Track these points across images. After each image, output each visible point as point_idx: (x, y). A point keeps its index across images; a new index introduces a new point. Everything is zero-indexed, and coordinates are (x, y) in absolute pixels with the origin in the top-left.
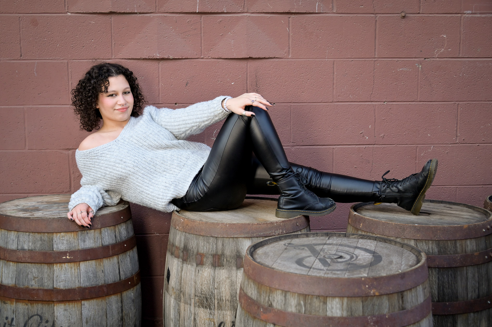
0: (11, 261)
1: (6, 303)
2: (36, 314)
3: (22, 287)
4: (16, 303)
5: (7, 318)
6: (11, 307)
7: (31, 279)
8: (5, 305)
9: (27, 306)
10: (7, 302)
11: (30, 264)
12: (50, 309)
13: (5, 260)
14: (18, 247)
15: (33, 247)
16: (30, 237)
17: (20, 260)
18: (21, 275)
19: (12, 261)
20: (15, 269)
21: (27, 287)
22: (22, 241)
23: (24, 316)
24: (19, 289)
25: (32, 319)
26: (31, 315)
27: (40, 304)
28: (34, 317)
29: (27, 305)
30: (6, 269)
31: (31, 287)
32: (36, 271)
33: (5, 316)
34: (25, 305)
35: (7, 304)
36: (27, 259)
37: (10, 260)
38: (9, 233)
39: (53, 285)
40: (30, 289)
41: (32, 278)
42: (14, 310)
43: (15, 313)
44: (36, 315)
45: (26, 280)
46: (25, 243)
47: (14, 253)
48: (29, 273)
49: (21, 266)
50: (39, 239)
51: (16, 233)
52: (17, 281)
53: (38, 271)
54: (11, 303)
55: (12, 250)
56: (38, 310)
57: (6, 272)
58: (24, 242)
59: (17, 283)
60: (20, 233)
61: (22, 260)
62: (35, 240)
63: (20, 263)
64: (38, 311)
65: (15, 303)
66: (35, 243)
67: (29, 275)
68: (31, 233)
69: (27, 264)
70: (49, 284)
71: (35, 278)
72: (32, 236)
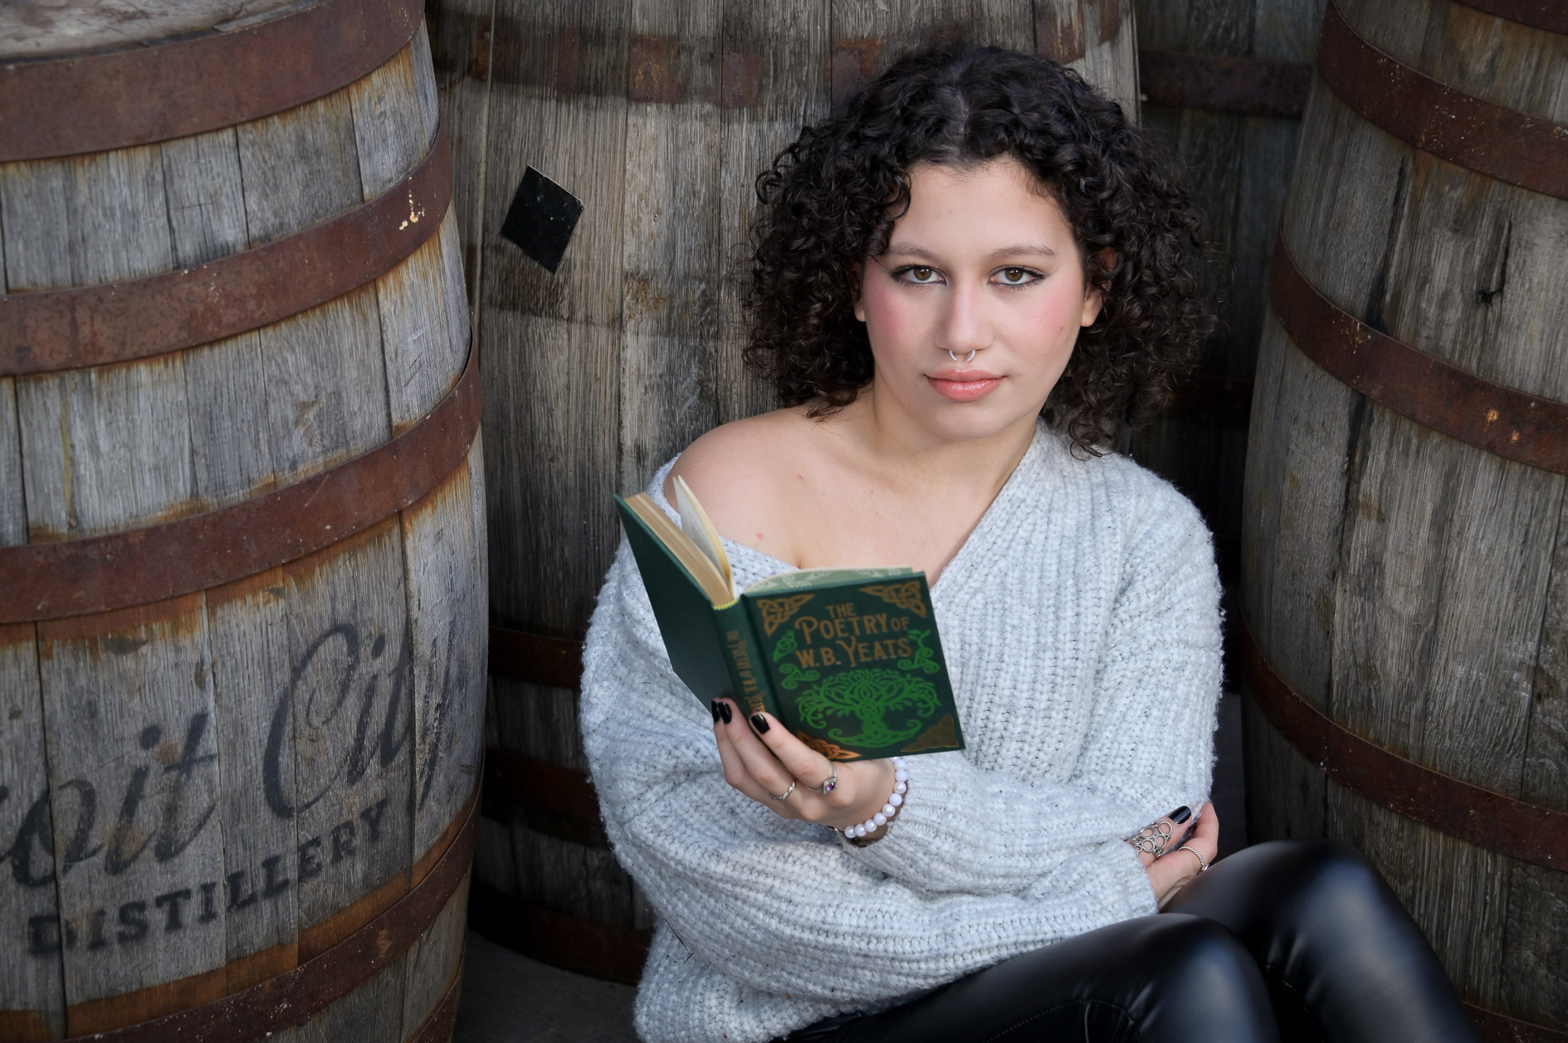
0: (137, 359)
1: (136, 645)
2: (327, 626)
3: (238, 495)
4: (212, 613)
5: (150, 736)
6: (178, 650)
7: (285, 423)
8: (128, 662)
9: (282, 602)
10: (143, 636)
11: (270, 331)
12: (386, 566)
13: (84, 368)
14: (174, 249)
15: (269, 215)
16: (247, 154)
17: (210, 328)
18: (227, 424)
19: (150, 357)
20: (181, 397)
21: (268, 485)
22: (194, 200)
23: (269, 674)
24: (226, 516)
25: (310, 668)
26: (303, 649)
27: (340, 562)
28: (321, 648)
29: (278, 593)
30: (101, 425)
31: (288, 478)
32: (304, 361)
33: (134, 727)
34: (268, 602)
35: (144, 649)
36: (251, 305)
37: (128, 353)
38: (83, 174)
39: (389, 415)
40: (292, 488)
41: (291, 415)
42: (200, 666)
43: (209, 678)
44: (326, 635)
45: (257, 446)
46: (217, 206)
47: (160, 299)
48: (273, 390)
49: (216, 362)
50: (289, 149)
51: (143, 156)
52: (202, 474)
53: (313, 359)
54: (176, 628)
55: (134, 284)
56: (333, 599)
57: (104, 445)
58: (214, 198)
59: (202, 485)
60: (173, 150)
61: (219, 323)
62: (273, 168)
63: (206, 351)
64: (339, 606)
65: (203, 616)
66: (276, 188)
67: (272, 407)
68: (249, 127)
69: (254, 337)
70: (371, 415)
71: (303, 407)
72: (253, 144)
